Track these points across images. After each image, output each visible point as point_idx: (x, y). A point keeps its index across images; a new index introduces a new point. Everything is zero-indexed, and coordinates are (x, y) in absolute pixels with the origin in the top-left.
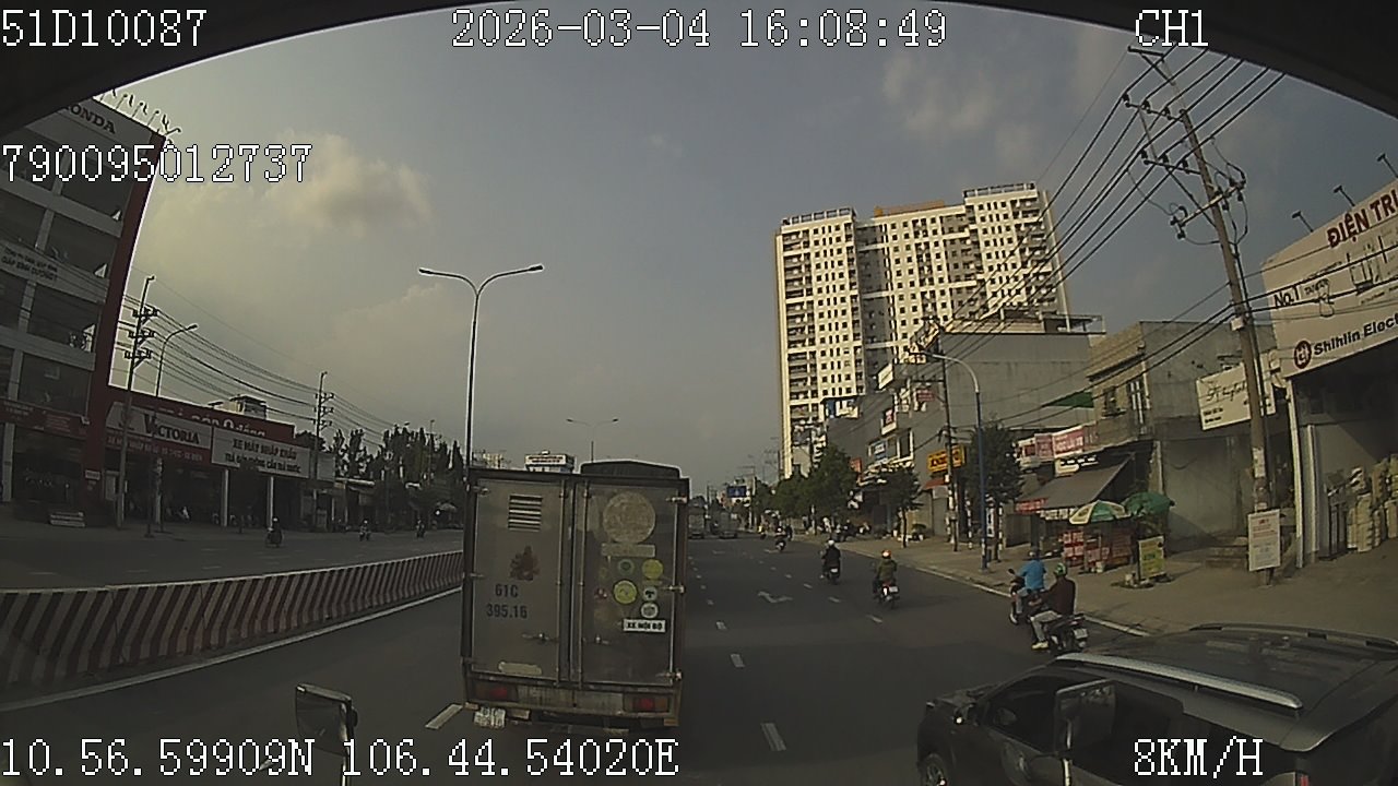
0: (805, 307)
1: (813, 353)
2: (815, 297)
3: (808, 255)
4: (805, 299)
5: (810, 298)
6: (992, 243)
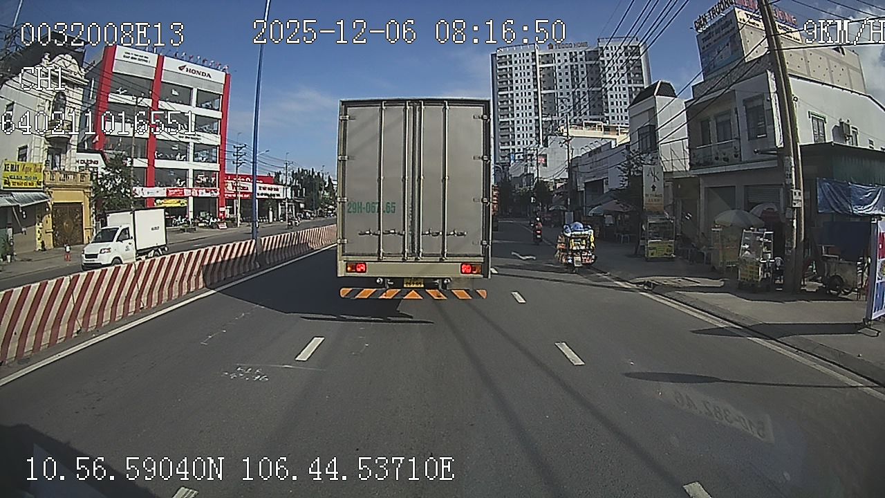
0: (509, 96)
1: (513, 121)
2: (515, 92)
3: (511, 68)
4: (509, 92)
5: (512, 92)
6: (612, 69)
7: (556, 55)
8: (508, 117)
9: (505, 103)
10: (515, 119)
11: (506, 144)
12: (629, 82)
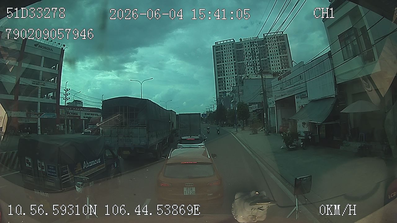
0: (222, 65)
1: (225, 78)
2: (225, 63)
3: (222, 52)
4: (222, 64)
5: (223, 64)
6: (271, 48)
7: (244, 44)
8: (222, 76)
9: (220, 69)
10: (226, 77)
11: (222, 89)
12: (280, 54)
